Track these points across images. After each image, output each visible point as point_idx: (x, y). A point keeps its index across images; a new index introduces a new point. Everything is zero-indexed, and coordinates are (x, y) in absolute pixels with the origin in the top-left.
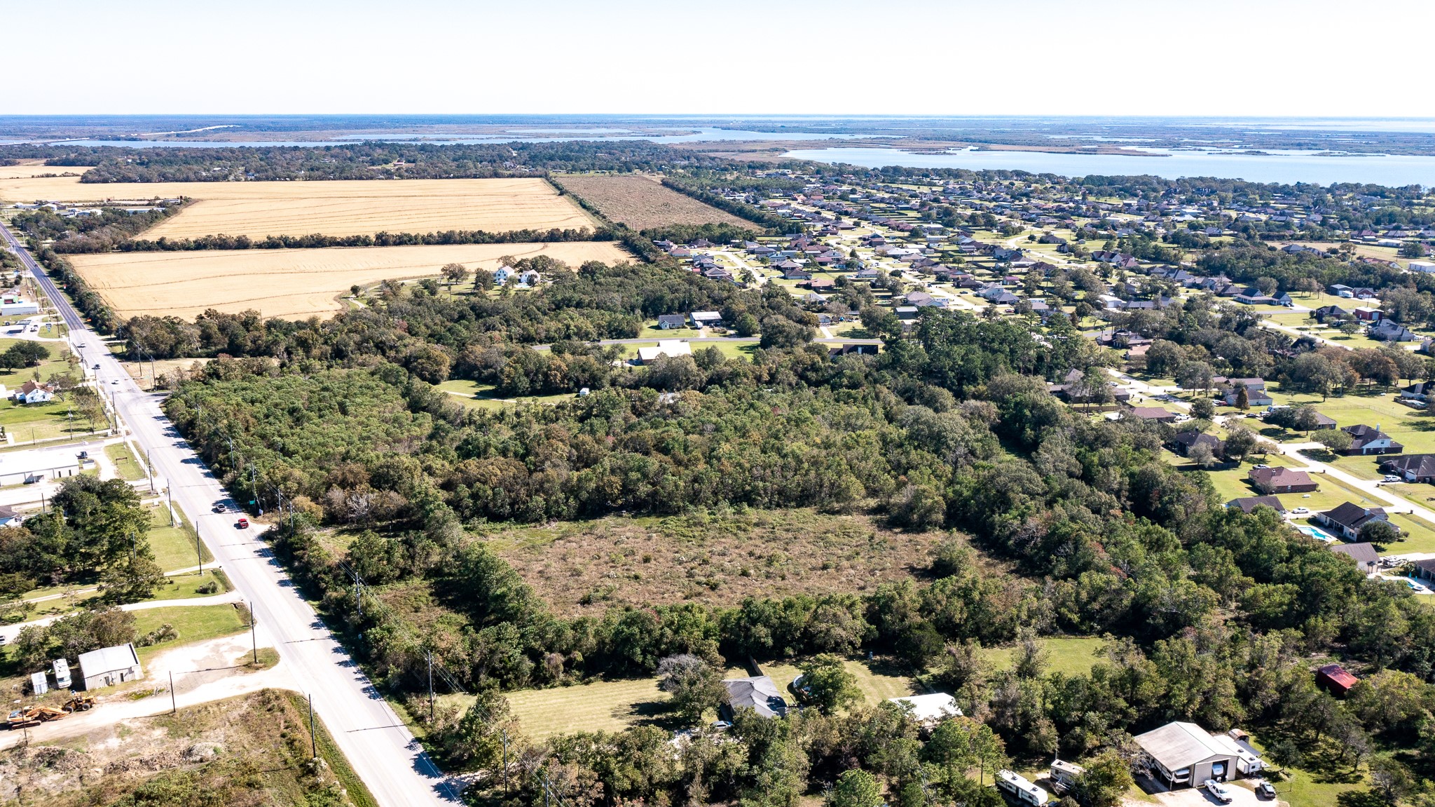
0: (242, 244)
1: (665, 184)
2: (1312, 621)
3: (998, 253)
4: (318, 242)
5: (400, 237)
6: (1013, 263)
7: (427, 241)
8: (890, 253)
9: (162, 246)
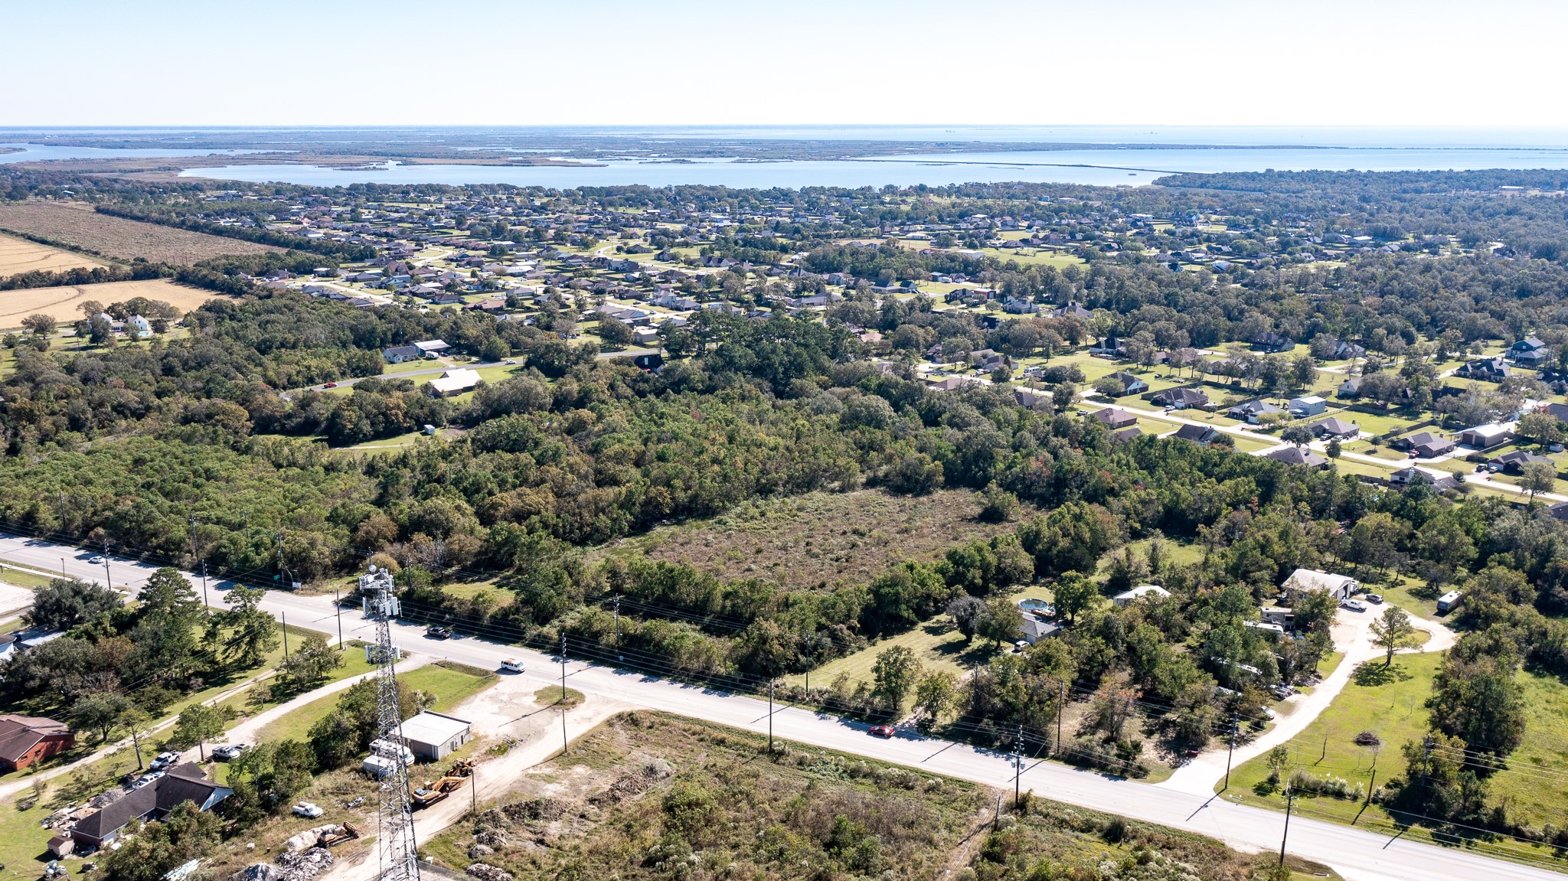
1: (99, 210)
3: (613, 265)
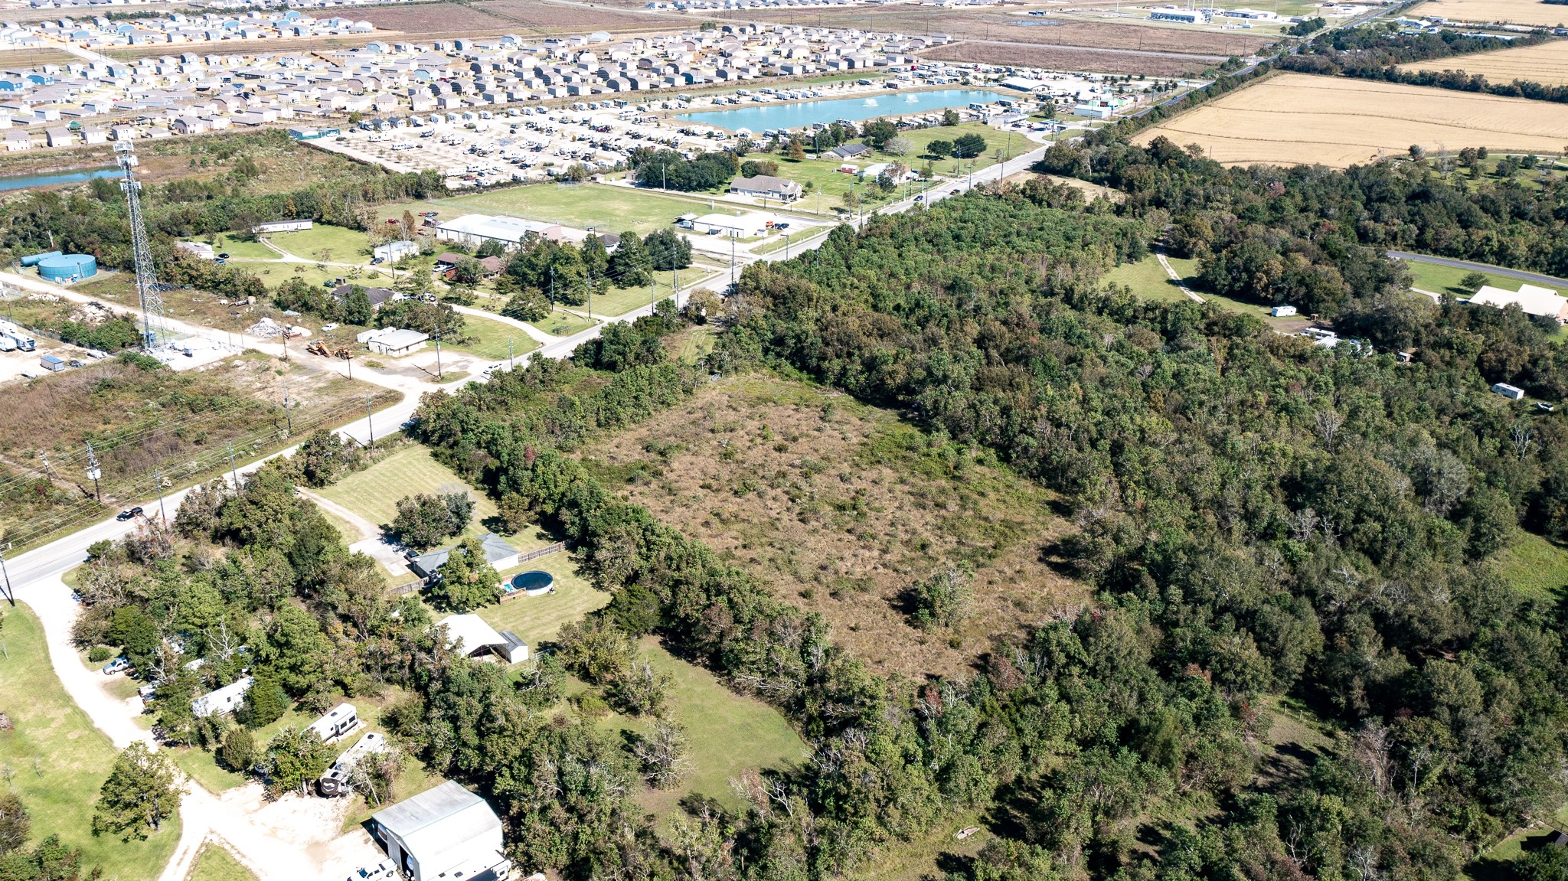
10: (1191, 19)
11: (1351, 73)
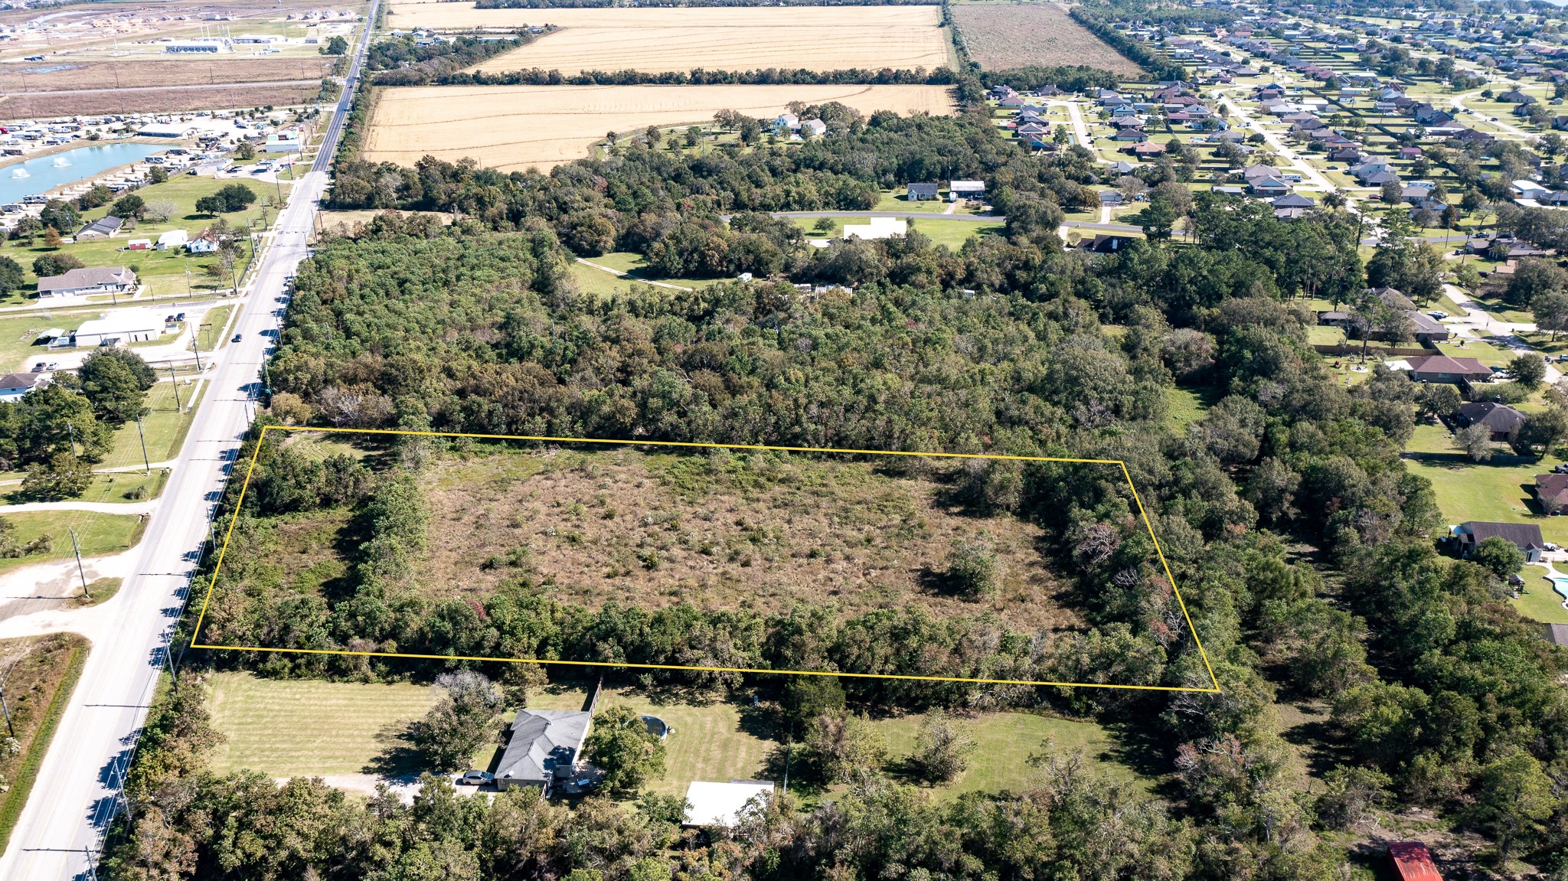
0: (554, 80)
1: (1072, 14)
2: (1420, 760)
3: (1421, 114)
4: (629, 79)
5: (714, 75)
6: (1429, 129)
7: (744, 80)
8: (1273, 109)
9: (478, 80)
10: (213, 49)
11: (444, 81)
